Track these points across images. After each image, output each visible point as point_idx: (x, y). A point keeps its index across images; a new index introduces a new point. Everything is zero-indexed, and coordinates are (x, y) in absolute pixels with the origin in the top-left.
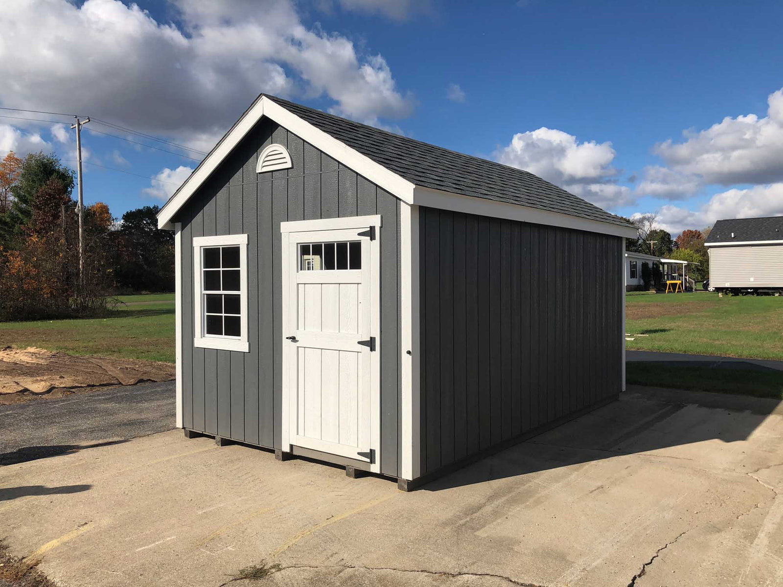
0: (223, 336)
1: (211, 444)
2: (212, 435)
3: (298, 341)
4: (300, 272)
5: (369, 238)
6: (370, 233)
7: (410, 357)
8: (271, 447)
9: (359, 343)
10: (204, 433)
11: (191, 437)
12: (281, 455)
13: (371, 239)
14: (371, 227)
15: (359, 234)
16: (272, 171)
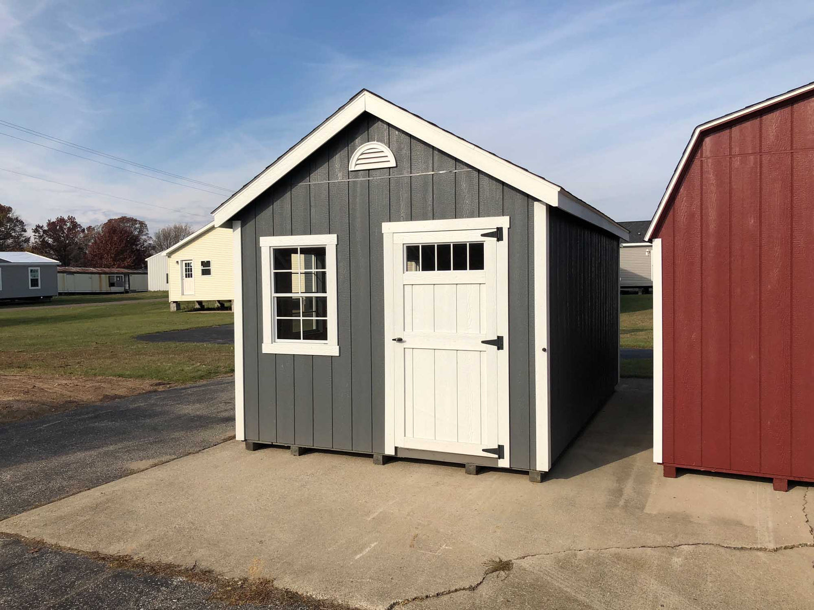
0: (302, 340)
1: (286, 455)
2: (286, 445)
3: (405, 342)
4: (406, 273)
5: (496, 239)
6: (497, 234)
7: (546, 354)
8: (369, 452)
9: (483, 342)
10: (273, 444)
11: (255, 450)
12: (381, 458)
13: (498, 240)
14: (498, 228)
15: (483, 235)
16: (369, 170)
